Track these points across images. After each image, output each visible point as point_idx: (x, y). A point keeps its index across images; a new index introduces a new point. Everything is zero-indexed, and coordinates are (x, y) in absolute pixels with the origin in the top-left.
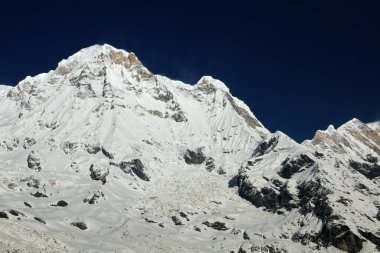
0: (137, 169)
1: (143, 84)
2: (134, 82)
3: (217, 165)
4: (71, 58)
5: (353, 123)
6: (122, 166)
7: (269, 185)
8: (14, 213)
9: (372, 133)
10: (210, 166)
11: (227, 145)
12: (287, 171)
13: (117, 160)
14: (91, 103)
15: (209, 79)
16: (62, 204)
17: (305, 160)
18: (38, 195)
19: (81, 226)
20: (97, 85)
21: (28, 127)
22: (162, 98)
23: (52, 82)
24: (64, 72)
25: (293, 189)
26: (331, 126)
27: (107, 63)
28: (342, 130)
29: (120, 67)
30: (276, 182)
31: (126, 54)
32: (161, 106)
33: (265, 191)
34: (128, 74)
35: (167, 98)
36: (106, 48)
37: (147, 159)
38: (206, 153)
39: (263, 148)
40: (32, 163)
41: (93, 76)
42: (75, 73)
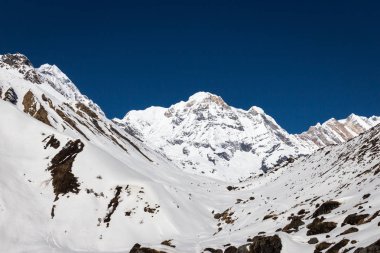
0: (224, 155)
1: (225, 111)
2: (220, 110)
3: (257, 151)
5: (332, 121)
6: (219, 154)
10: (253, 152)
13: (217, 152)
14: (203, 123)
20: (205, 115)
22: (233, 118)
26: (319, 124)
27: (209, 102)
28: (324, 125)
29: (214, 104)
31: (217, 97)
32: (233, 123)
34: (218, 107)
35: (235, 118)
36: (208, 94)
37: (228, 151)
38: (254, 147)
39: (274, 147)
40: (185, 152)
41: (203, 109)
42: (195, 107)
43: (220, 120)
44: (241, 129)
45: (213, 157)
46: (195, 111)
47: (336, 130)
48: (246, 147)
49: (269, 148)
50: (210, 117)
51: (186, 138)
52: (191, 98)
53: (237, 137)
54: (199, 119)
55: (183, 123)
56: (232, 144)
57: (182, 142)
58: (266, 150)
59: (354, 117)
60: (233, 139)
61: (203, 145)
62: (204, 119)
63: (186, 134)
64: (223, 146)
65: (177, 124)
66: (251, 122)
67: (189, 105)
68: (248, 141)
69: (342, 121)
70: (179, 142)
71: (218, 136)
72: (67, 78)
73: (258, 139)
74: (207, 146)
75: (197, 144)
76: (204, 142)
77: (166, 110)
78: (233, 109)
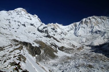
0: (24, 25)
1: (26, 14)
2: (25, 14)
3: (35, 26)
4: (17, 9)
5: (52, 24)
6: (22, 25)
7: (41, 29)
8: (6, 29)
9: (54, 25)
10: (34, 26)
11: (37, 24)
12: (44, 28)
13: (22, 24)
14: (19, 16)
15: (35, 15)
16: (13, 28)
17: (46, 27)
18: (10, 27)
19: (16, 32)
20: (20, 14)
21: (9, 17)
23: (13, 12)
24: (15, 11)
25: (44, 30)
27: (22, 10)
28: (51, 24)
29: (23, 12)
30: (42, 29)
31: (25, 10)
32: (29, 18)
33: (41, 30)
34: (24, 13)
35: (29, 17)
36: (22, 9)
37: (26, 24)
38: (34, 25)
39: (41, 25)
40: (10, 22)
41: (19, 12)
43: (24, 16)
44: (31, 19)
45: (19, 24)
46: (17, 12)
48: (32, 25)
50: (21, 14)
57: (10, 20)
60: (28, 22)
62: (19, 15)
63: (11, 18)
65: (10, 15)
66: (34, 18)
68: (32, 23)
75: (15, 21)
76: (18, 21)
77: (7, 12)
78: (29, 14)
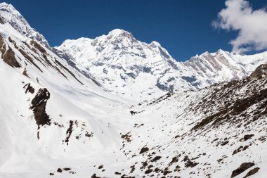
0: (131, 75)
1: (134, 44)
2: (131, 44)
3: (154, 73)
5: (206, 54)
6: (128, 74)
11: (158, 67)
14: (118, 52)
15: (155, 42)
17: (173, 78)
18: (110, 83)
20: (120, 46)
22: (139, 49)
26: (197, 55)
27: (123, 37)
28: (201, 56)
29: (126, 38)
30: (166, 83)
31: (128, 33)
32: (139, 52)
33: (163, 85)
34: (129, 41)
36: (122, 31)
37: (134, 72)
39: (166, 71)
40: (105, 71)
41: (118, 42)
42: (113, 39)
43: (130, 50)
44: (144, 57)
45: (124, 75)
46: (112, 43)
47: (209, 60)
48: (147, 70)
49: (163, 71)
50: (124, 48)
51: (105, 62)
52: (110, 34)
53: (141, 62)
54: (115, 49)
55: (104, 51)
56: (138, 67)
57: (103, 64)
58: (160, 72)
59: (221, 51)
60: (138, 64)
61: (117, 67)
62: (119, 48)
63: (105, 59)
64: (132, 68)
65: (100, 51)
66: (151, 52)
67: (109, 38)
68: (149, 66)
69: (213, 54)
70: (101, 64)
71: (128, 61)
72: (20, 14)
73: (156, 64)
74: (120, 68)
75: (113, 66)
76: (119, 65)
77: (92, 40)
78: (140, 43)
